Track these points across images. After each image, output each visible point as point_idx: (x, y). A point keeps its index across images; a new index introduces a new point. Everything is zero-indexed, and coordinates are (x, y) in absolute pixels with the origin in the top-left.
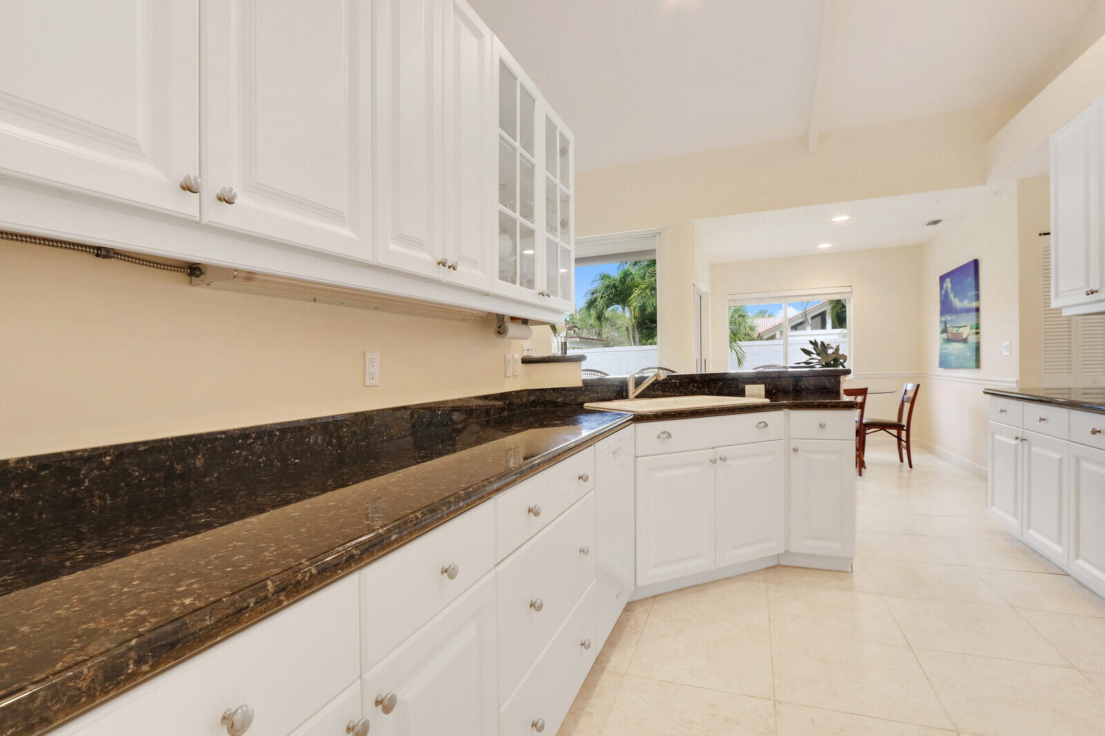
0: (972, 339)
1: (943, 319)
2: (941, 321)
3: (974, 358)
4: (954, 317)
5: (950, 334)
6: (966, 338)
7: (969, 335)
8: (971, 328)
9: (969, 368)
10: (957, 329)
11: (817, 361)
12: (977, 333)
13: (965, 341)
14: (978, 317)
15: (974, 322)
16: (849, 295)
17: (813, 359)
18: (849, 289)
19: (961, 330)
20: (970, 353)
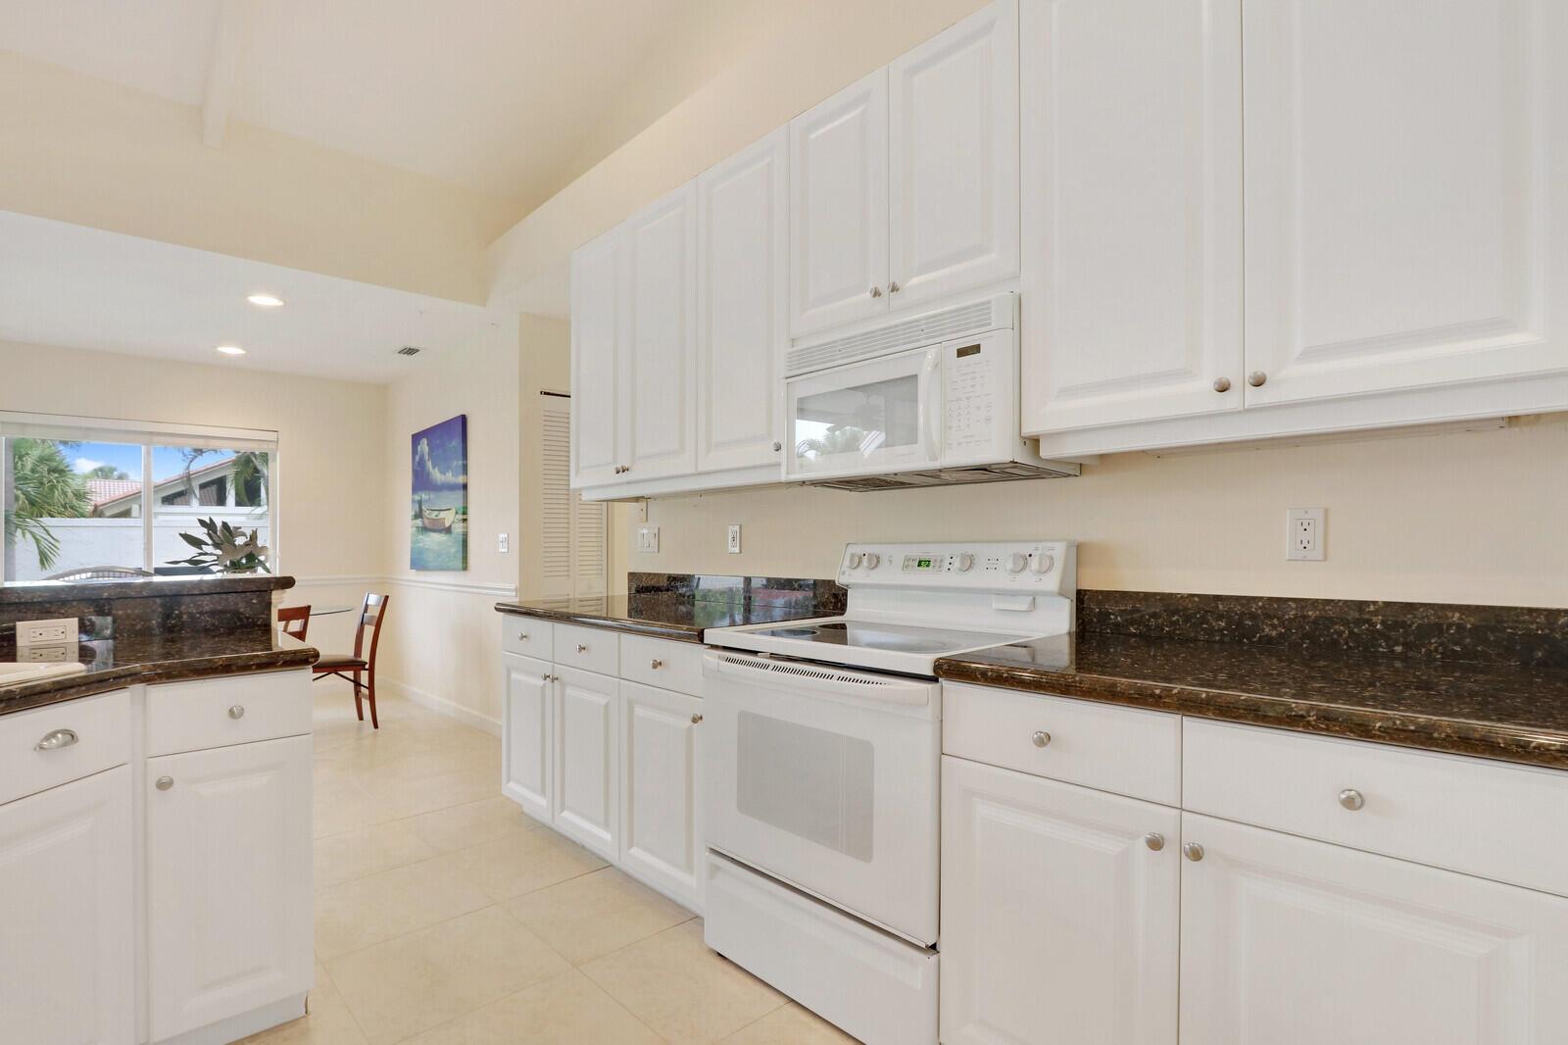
0: (458, 528)
1: (417, 498)
2: (413, 501)
3: (460, 555)
4: (432, 496)
5: (426, 521)
6: (450, 527)
7: (453, 522)
8: (457, 513)
9: (454, 569)
10: (436, 512)
11: (216, 558)
12: (465, 520)
13: (448, 530)
14: (465, 498)
15: (460, 505)
16: (272, 446)
17: (206, 554)
18: (272, 436)
19: (442, 515)
20: (455, 549)
